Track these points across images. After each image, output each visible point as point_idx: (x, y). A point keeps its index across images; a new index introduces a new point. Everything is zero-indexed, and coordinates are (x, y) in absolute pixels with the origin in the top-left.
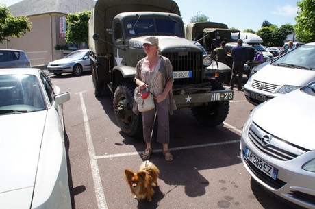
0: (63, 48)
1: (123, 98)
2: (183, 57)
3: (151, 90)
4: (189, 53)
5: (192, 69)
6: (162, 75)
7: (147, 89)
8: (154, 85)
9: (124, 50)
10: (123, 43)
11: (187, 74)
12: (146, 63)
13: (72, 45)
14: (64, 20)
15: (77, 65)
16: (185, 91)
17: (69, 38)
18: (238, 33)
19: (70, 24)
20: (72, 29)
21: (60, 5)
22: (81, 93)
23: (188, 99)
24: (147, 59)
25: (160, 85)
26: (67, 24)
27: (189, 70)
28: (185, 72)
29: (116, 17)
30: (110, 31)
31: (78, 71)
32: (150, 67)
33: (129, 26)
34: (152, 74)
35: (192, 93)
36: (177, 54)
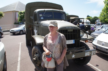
0: (17, 24)
1: (37, 53)
2: (70, 32)
3: (53, 56)
4: (73, 30)
5: (74, 39)
6: (60, 46)
7: (51, 55)
8: (55, 53)
9: (38, 27)
10: (38, 23)
11: (72, 42)
12: (50, 38)
13: (20, 23)
14: (18, 13)
15: (21, 30)
16: (72, 52)
17: (19, 20)
18: (83, 19)
19: (20, 15)
20: (20, 17)
21: (17, 8)
22: (20, 43)
23: (73, 56)
24: (50, 35)
25: (59, 52)
26: (19, 15)
27: (73, 39)
28: (71, 40)
29: (35, 11)
30: (32, 18)
31: (21, 32)
32: (53, 40)
33: (41, 15)
34: (54, 45)
35: (75, 53)
36: (67, 30)
